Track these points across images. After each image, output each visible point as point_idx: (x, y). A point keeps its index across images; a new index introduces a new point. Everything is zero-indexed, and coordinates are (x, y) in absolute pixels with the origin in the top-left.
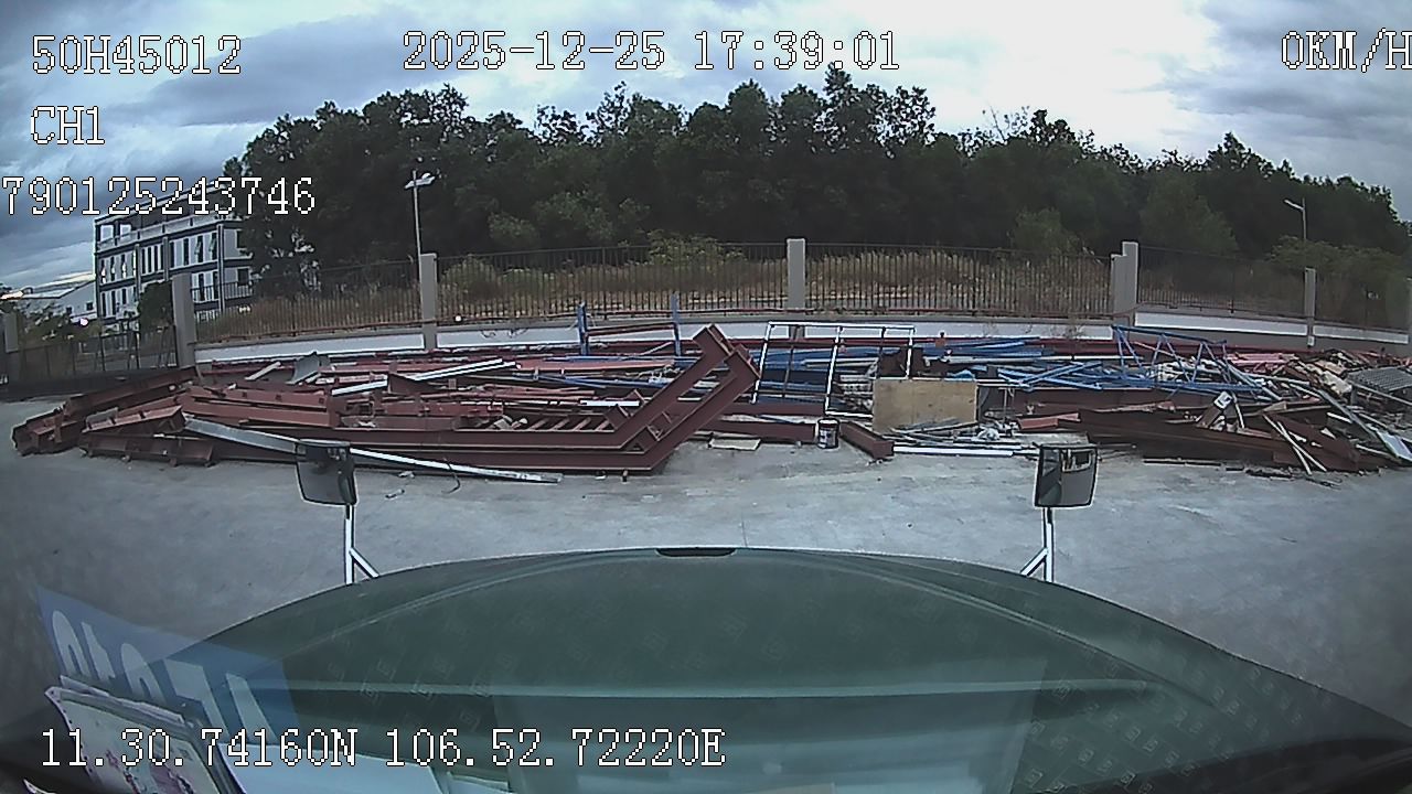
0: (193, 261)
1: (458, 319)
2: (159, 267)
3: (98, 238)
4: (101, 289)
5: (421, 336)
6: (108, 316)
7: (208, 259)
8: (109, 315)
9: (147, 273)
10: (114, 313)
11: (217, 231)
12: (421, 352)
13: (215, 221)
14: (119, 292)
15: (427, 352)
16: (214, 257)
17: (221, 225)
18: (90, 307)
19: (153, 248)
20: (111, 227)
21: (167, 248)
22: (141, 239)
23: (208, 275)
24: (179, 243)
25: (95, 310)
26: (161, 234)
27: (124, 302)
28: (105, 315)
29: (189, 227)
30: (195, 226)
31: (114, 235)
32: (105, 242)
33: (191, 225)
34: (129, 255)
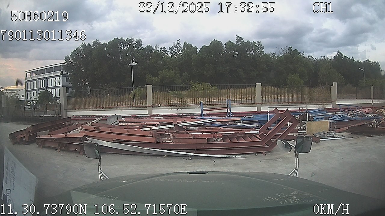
0: (53, 85)
1: (159, 105)
2: (44, 86)
3: (26, 77)
4: (27, 91)
5: (147, 110)
6: (28, 99)
7: (58, 85)
9: (40, 88)
10: (30, 99)
11: (60, 77)
12: (148, 115)
13: (60, 74)
14: (32, 93)
15: (149, 115)
16: (60, 85)
17: (62, 75)
18: (23, 96)
19: (42, 81)
20: (30, 74)
21: (46, 81)
22: (39, 78)
23: (58, 90)
24: (49, 80)
25: (25, 97)
26: (44, 77)
27: (33, 96)
29: (52, 75)
30: (54, 75)
31: (31, 76)
32: (28, 78)
34: (35, 82)
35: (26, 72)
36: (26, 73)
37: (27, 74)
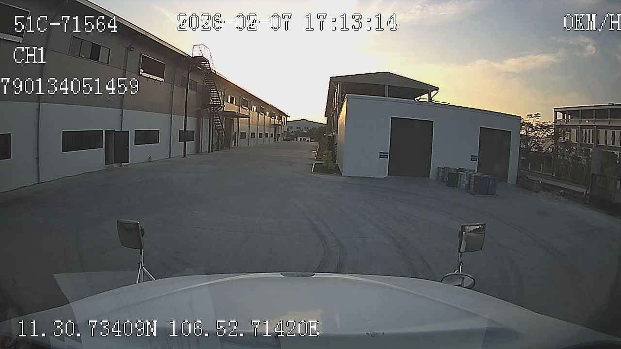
9: (584, 143)
19: (588, 130)
21: (595, 133)
24: (602, 132)
32: (559, 121)
34: (574, 131)
35: (556, 110)
36: (556, 112)
37: (558, 113)
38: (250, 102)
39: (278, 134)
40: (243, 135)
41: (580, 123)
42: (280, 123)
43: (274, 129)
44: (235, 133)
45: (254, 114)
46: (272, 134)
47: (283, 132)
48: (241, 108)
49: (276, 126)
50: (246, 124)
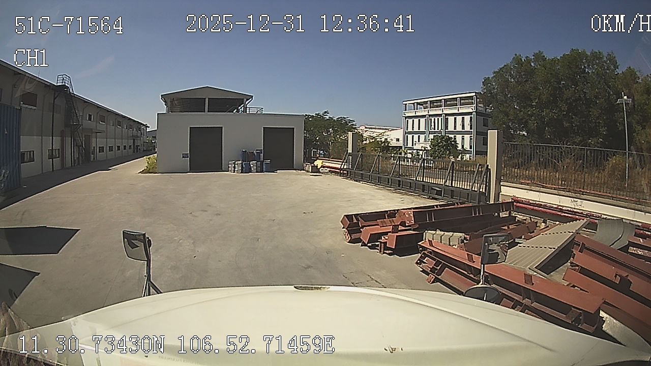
0: (459, 128)
2: (440, 129)
4: (406, 133)
7: (467, 128)
8: (410, 145)
9: (433, 130)
10: (413, 145)
11: (473, 116)
13: (472, 111)
14: (416, 137)
16: (471, 128)
17: (475, 113)
18: (398, 140)
19: (436, 119)
20: (412, 105)
21: (445, 120)
22: (431, 113)
23: (467, 137)
24: (451, 119)
25: (402, 142)
26: (440, 112)
27: (419, 141)
28: (407, 145)
29: (456, 111)
30: (461, 111)
31: (414, 109)
32: (409, 112)
33: (458, 111)
34: (423, 120)
35: (404, 103)
37: (407, 105)
38: (107, 117)
39: (137, 146)
40: (101, 149)
41: (428, 113)
42: (139, 135)
43: (132, 141)
44: (94, 147)
45: (111, 128)
46: (130, 146)
47: (142, 143)
48: (98, 124)
49: (134, 138)
50: (104, 138)
